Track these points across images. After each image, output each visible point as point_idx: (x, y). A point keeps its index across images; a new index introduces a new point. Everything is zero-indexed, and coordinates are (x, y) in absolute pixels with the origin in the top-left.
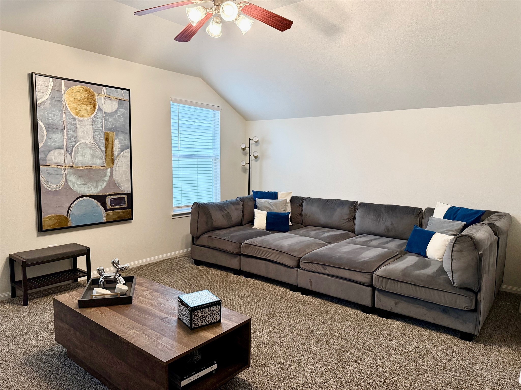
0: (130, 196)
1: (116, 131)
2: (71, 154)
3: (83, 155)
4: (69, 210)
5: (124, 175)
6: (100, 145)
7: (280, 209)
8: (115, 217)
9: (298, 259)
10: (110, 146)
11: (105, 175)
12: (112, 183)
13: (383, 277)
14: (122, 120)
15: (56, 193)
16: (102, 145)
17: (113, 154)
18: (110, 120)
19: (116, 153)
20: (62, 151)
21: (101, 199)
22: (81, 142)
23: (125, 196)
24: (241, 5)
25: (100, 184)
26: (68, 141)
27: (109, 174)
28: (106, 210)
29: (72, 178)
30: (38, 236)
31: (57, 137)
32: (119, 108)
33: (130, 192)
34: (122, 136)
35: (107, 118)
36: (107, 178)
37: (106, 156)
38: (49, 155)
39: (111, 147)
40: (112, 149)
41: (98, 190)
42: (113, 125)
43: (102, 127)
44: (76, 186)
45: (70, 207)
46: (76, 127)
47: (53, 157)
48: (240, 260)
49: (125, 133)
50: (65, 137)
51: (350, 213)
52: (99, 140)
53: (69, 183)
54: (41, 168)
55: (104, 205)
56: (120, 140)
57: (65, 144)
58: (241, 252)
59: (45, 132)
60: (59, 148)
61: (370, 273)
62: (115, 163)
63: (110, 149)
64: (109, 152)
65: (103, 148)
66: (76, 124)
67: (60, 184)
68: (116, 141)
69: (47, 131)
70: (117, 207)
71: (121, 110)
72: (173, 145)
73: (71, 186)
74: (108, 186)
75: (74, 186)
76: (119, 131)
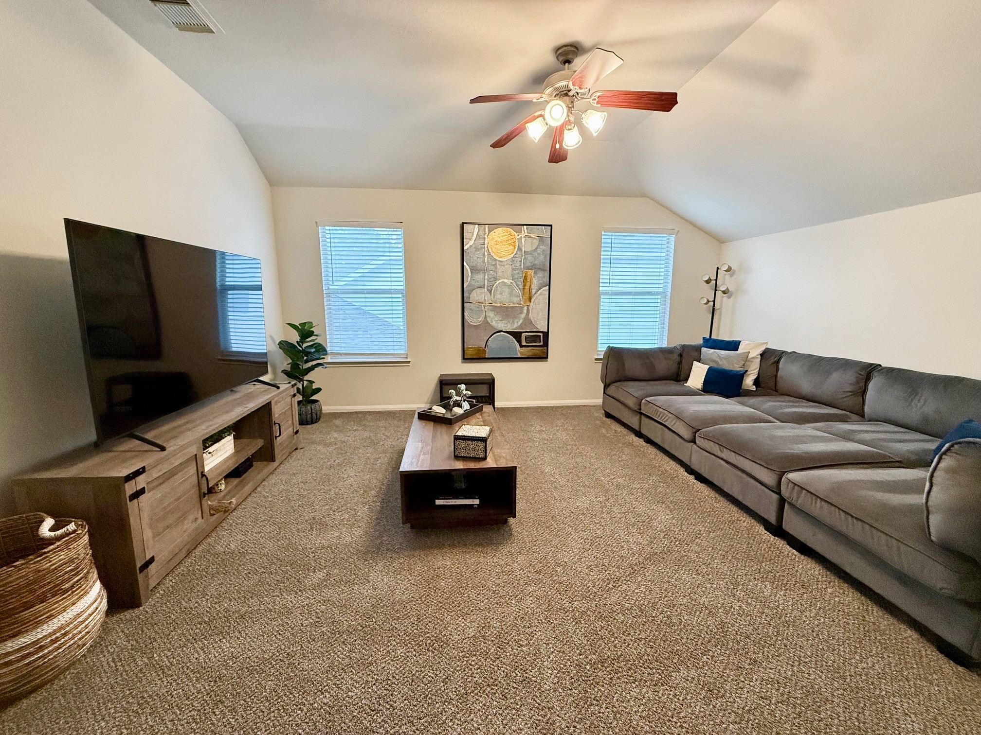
0: (546, 335)
1: (535, 268)
2: (490, 292)
3: (501, 294)
4: (487, 342)
5: (541, 313)
6: (518, 283)
7: (733, 365)
8: (530, 354)
9: (694, 430)
10: (528, 284)
11: (521, 313)
12: (528, 321)
14: (542, 257)
15: (476, 327)
16: (520, 284)
17: (530, 293)
18: (529, 258)
19: (533, 291)
20: (483, 290)
21: (517, 335)
22: (500, 281)
23: (541, 334)
24: (593, 98)
25: (516, 320)
26: (488, 280)
27: (525, 311)
28: (521, 346)
29: (491, 314)
30: (462, 362)
31: (479, 277)
32: (539, 245)
33: (546, 330)
34: (540, 274)
35: (526, 256)
36: (523, 316)
37: (523, 294)
38: (472, 293)
39: (529, 286)
40: (530, 287)
41: (514, 326)
42: (532, 263)
43: (521, 266)
44: (494, 322)
45: (488, 340)
46: (496, 268)
47: (475, 295)
48: (640, 417)
49: (544, 270)
50: (486, 277)
52: (518, 278)
53: (488, 319)
54: (465, 305)
55: (519, 341)
56: (538, 277)
57: (486, 283)
58: (641, 409)
59: (470, 274)
60: (481, 287)
61: (777, 472)
62: (532, 300)
63: (527, 287)
64: (527, 290)
65: (521, 287)
66: (496, 264)
67: (480, 320)
68: (534, 279)
69: (471, 273)
70: (530, 344)
71: (541, 247)
72: (601, 281)
73: (489, 322)
74: (524, 323)
75: (492, 322)
76: (539, 269)
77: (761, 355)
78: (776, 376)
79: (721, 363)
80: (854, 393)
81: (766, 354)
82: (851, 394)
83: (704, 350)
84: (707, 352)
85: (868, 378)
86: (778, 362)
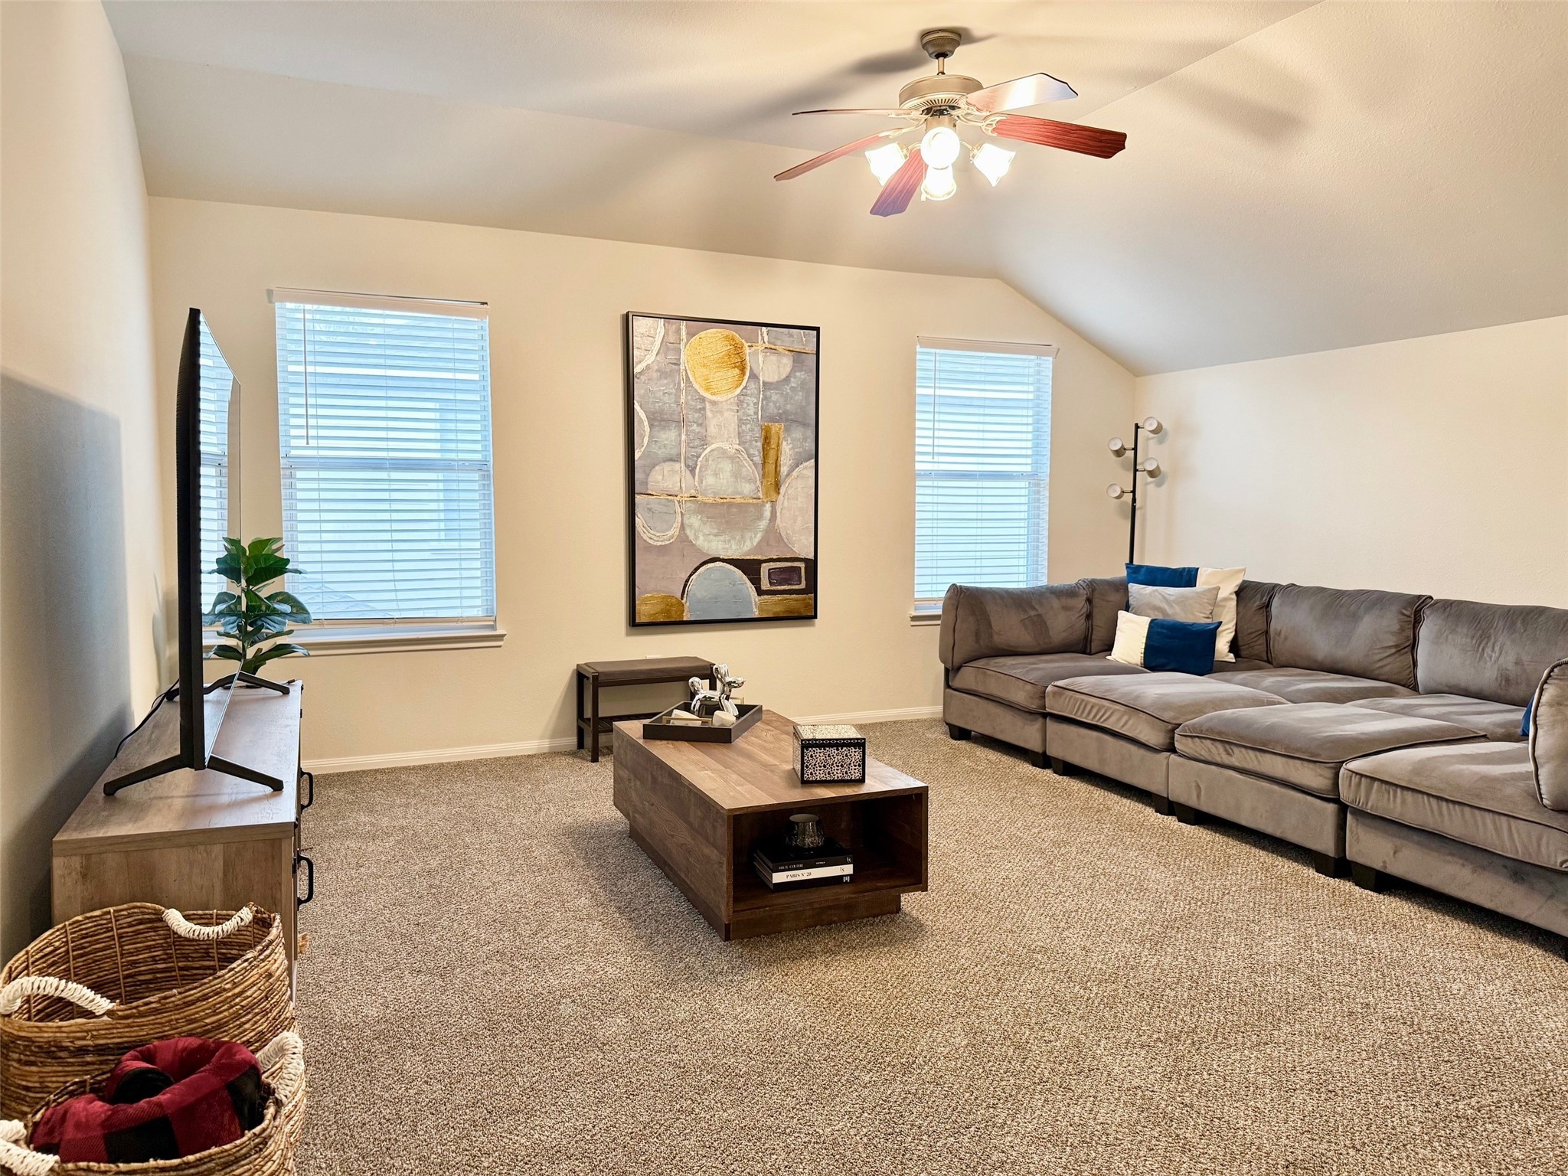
0: (812, 565)
1: (787, 420)
2: (692, 471)
3: (716, 475)
4: (685, 585)
5: (800, 518)
6: (752, 451)
7: (1193, 614)
8: (779, 610)
9: (1170, 727)
10: (772, 453)
11: (760, 517)
12: (773, 534)
13: (1362, 775)
14: (799, 396)
15: (663, 550)
16: (757, 453)
17: (777, 472)
18: (774, 398)
19: (784, 470)
20: (677, 466)
21: (749, 568)
22: (713, 446)
23: (802, 565)
25: (748, 535)
26: (688, 444)
27: (767, 514)
28: (760, 592)
29: (694, 521)
30: (628, 634)
31: (669, 436)
32: (793, 370)
33: (811, 556)
34: (798, 433)
35: (768, 393)
36: (763, 524)
37: (764, 476)
38: (653, 473)
39: (775, 457)
40: (777, 460)
41: (744, 547)
42: (780, 408)
43: (756, 413)
44: (701, 538)
45: (687, 581)
46: (704, 417)
47: (660, 477)
48: (1045, 725)
49: (804, 425)
50: (684, 437)
51: (1402, 629)
52: (751, 441)
53: (688, 531)
54: (638, 498)
55: (756, 581)
56: (793, 440)
57: (683, 451)
58: (1044, 707)
59: (647, 429)
60: (671, 460)
61: (1332, 765)
62: (782, 490)
63: (771, 460)
64: (771, 467)
65: (758, 459)
66: (704, 409)
67: (670, 533)
68: (784, 443)
69: (651, 426)
70: (779, 588)
71: (798, 374)
72: (918, 449)
73: (691, 538)
74: (765, 540)
75: (697, 538)
76: (793, 421)
77: (1237, 593)
78: (1267, 632)
79: (1169, 611)
80: (1399, 649)
81: (1244, 592)
82: (1393, 650)
83: (1133, 587)
84: (1142, 591)
85: (1417, 621)
86: (1268, 605)
